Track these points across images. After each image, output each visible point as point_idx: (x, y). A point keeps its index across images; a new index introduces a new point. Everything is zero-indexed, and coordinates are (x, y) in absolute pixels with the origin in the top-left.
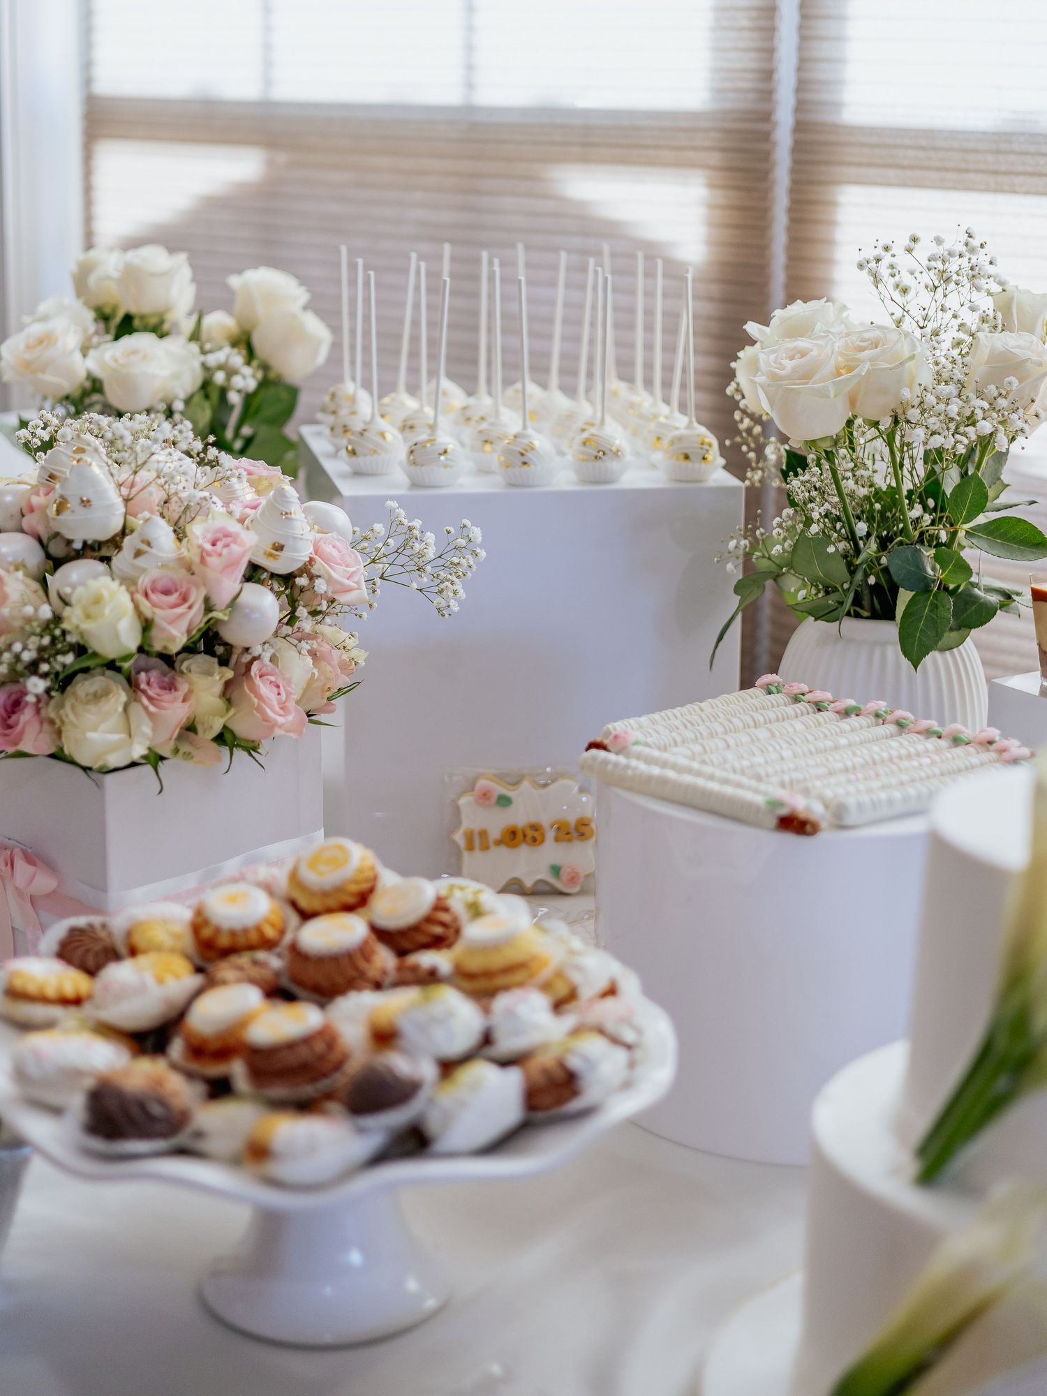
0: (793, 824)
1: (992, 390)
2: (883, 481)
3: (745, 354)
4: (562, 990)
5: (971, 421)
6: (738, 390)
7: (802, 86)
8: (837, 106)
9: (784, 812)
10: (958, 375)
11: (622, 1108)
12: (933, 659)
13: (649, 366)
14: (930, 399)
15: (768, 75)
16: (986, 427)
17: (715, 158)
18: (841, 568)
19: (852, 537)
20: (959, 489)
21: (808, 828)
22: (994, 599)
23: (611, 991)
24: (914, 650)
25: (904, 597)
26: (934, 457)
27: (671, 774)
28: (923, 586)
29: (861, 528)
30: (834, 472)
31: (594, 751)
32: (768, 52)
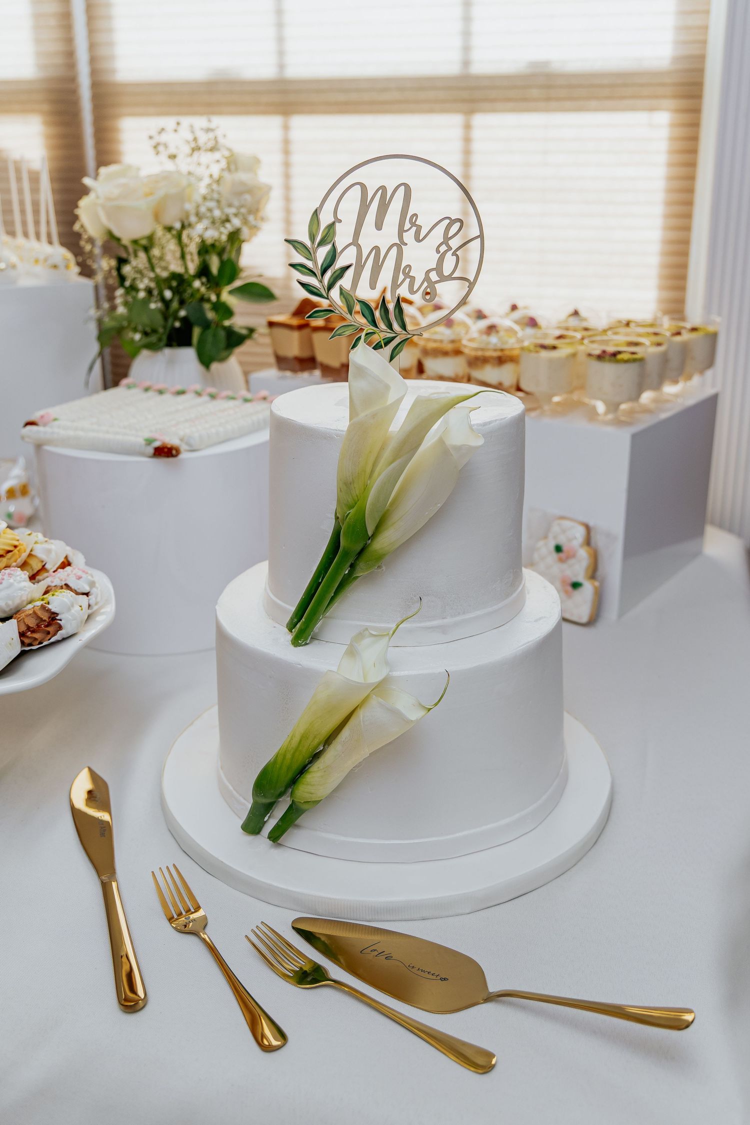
0: (165, 452)
1: (236, 203)
2: (176, 267)
3: (84, 203)
4: (37, 566)
5: (228, 220)
6: (82, 226)
7: (93, 60)
8: (113, 71)
9: (157, 444)
10: (216, 196)
11: (89, 633)
12: (215, 366)
13: (24, 223)
14: (203, 209)
15: (70, 54)
16: (236, 222)
17: (46, 107)
18: (159, 319)
19: (163, 299)
20: (221, 269)
21: (174, 452)
22: (244, 332)
23: (66, 564)
24: (206, 360)
25: (196, 332)
26: (205, 249)
27: (81, 433)
28: (206, 325)
29: (168, 294)
30: (150, 260)
31: (29, 427)
32: (69, 40)
